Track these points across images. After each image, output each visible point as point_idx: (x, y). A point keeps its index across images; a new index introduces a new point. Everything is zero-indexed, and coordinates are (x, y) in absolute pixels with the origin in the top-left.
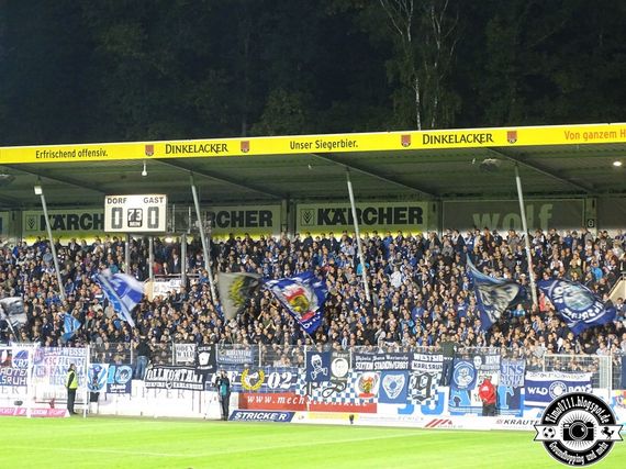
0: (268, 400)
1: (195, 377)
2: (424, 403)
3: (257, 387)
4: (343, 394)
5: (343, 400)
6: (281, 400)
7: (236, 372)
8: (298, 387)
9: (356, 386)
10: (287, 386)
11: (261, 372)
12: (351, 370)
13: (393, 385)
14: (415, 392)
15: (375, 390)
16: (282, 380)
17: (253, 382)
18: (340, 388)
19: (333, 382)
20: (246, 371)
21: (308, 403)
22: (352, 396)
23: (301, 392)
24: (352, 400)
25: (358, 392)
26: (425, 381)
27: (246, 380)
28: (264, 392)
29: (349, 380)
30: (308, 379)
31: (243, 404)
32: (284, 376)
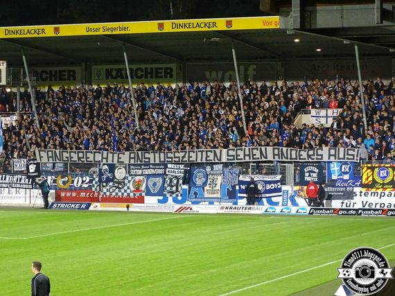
0: (74, 195)
1: (27, 180)
2: (174, 195)
3: (67, 186)
4: (123, 191)
5: (123, 194)
6: (83, 194)
7: (53, 177)
8: (94, 186)
9: (131, 185)
10: (86, 186)
11: (70, 177)
12: (127, 175)
13: (155, 184)
14: (168, 188)
15: (143, 188)
16: (83, 182)
17: (64, 183)
18: (121, 186)
19: (116, 183)
20: (60, 176)
21: (101, 196)
22: (128, 191)
23: (96, 189)
24: (129, 194)
25: (132, 189)
26: (175, 182)
27: (60, 182)
28: (72, 189)
29: (126, 181)
30: (100, 181)
31: (58, 198)
32: (84, 179)
